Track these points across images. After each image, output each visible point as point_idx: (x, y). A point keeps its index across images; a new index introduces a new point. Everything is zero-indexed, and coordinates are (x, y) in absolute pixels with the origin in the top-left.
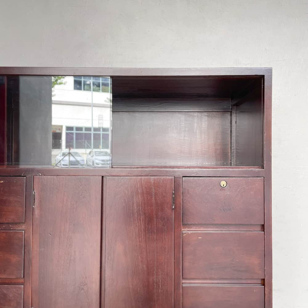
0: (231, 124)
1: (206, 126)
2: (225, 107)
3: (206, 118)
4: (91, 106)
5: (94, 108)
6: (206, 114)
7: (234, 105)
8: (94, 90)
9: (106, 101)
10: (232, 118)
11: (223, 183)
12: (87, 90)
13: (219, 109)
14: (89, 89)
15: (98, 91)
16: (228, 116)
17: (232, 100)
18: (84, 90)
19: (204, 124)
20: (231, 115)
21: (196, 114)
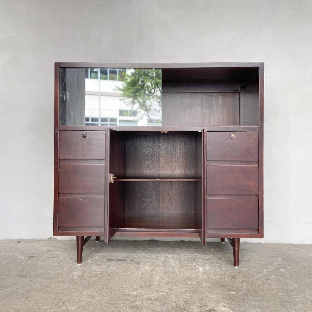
0: (240, 101)
1: (221, 103)
2: (235, 89)
3: (221, 97)
4: (98, 95)
5: (101, 97)
6: (221, 94)
7: (242, 87)
8: (101, 78)
9: (114, 89)
10: (241, 97)
11: (233, 135)
12: (94, 78)
13: (231, 90)
14: (96, 77)
15: (106, 79)
16: (237, 95)
17: (240, 83)
18: (91, 78)
19: (219, 102)
20: (240, 95)
21: (214, 94)
